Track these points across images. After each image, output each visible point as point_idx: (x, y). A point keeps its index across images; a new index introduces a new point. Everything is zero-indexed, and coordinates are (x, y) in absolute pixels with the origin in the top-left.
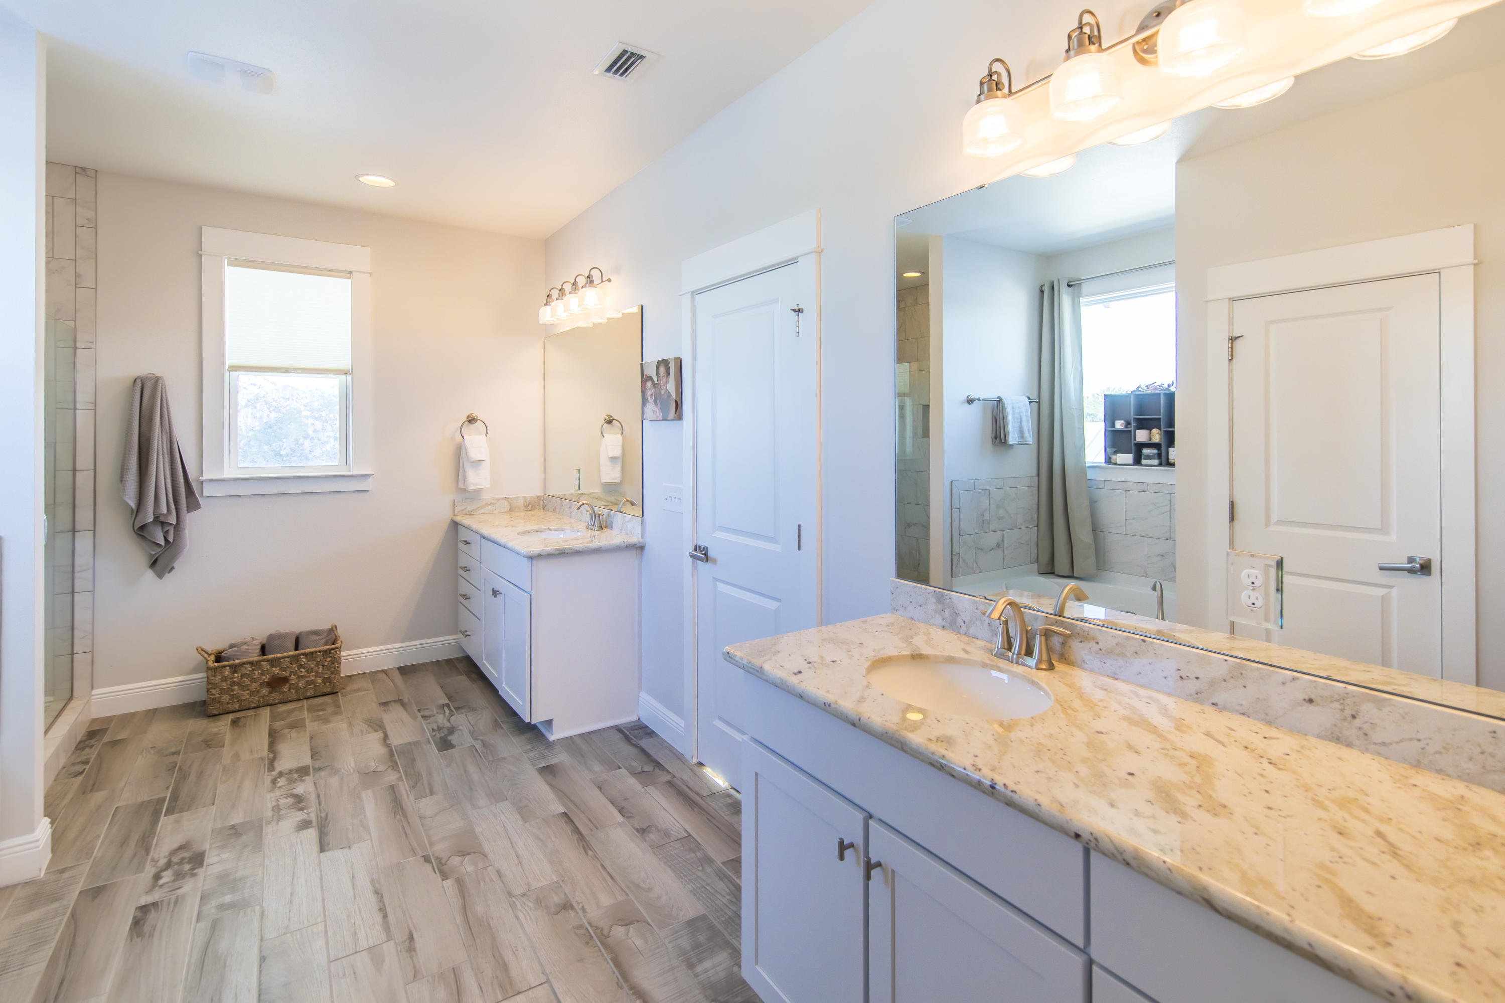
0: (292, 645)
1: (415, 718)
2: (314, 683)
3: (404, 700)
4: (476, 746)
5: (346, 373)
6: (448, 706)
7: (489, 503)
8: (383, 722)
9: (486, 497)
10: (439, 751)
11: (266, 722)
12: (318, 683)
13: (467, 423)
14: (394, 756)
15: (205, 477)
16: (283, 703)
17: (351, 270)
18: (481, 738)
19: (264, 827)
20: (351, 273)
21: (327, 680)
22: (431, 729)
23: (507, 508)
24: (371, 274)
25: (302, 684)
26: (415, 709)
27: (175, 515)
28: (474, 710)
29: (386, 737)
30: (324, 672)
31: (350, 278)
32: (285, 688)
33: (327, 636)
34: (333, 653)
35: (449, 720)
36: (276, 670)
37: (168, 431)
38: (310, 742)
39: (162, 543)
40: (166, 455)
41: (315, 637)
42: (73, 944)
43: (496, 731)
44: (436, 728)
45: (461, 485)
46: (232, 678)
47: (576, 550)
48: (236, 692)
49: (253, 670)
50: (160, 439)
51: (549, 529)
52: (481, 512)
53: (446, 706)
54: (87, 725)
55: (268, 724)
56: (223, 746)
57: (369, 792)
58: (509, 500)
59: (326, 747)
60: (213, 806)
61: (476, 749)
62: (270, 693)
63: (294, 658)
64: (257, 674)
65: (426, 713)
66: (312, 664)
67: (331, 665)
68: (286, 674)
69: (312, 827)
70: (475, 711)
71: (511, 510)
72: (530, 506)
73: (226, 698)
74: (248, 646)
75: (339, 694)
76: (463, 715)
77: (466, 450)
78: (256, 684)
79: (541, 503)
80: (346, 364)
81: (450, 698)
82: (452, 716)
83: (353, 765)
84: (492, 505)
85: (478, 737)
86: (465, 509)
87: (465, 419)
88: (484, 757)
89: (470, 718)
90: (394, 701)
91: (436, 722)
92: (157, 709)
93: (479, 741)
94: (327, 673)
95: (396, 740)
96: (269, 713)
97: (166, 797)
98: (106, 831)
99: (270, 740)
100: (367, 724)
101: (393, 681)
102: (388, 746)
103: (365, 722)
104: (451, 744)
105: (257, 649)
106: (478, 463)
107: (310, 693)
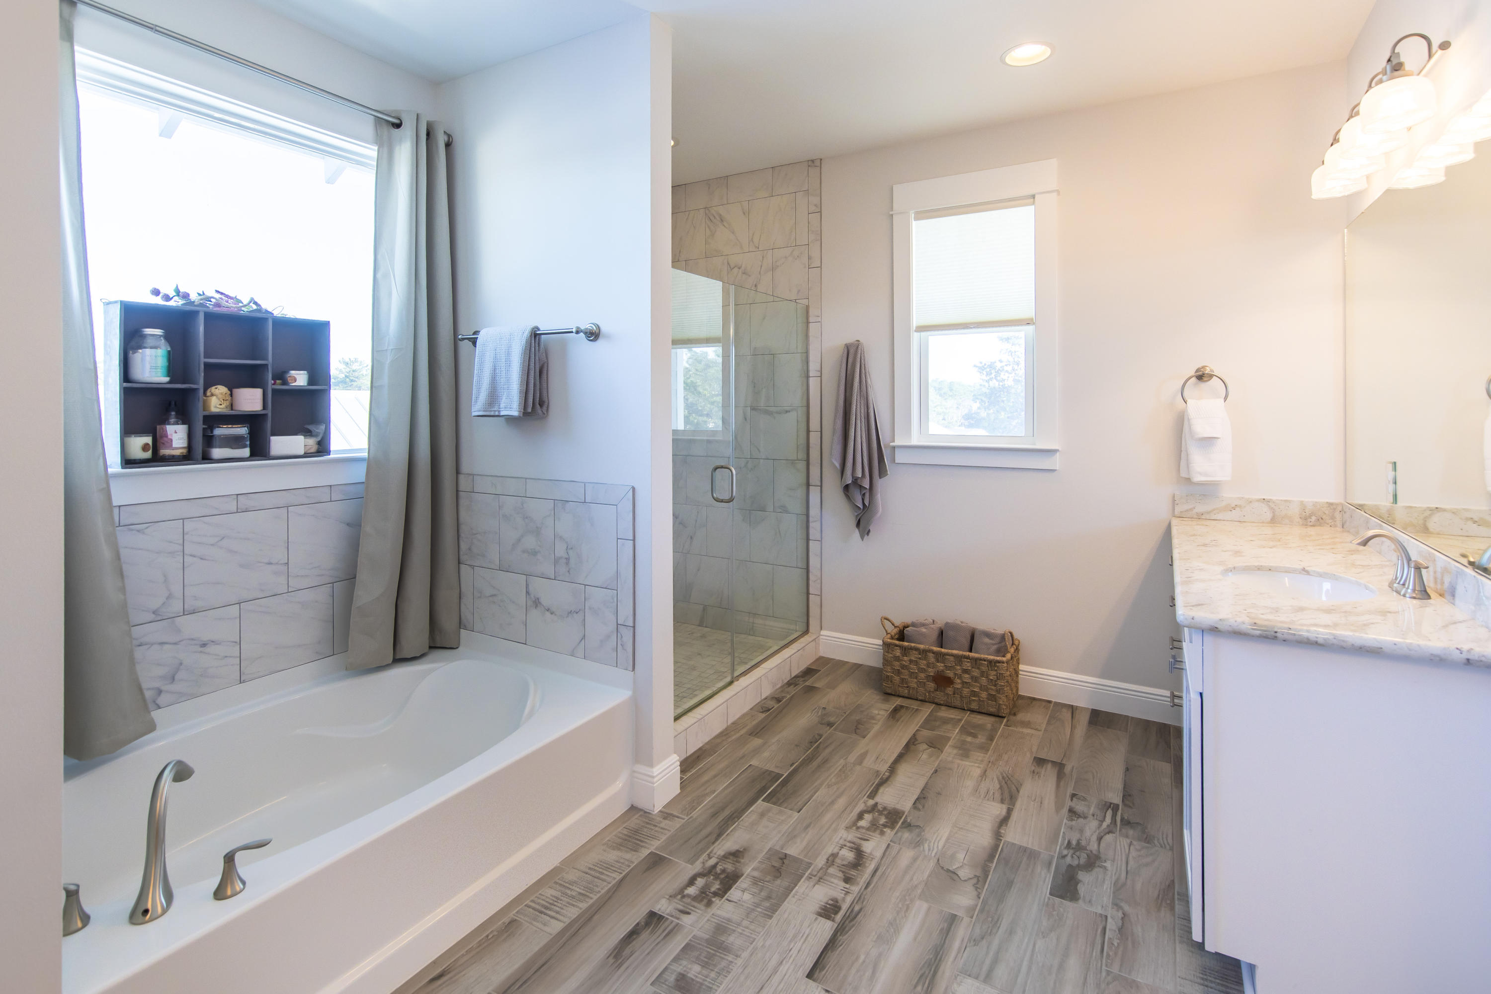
0: (966, 642)
1: (1058, 807)
2: (979, 697)
3: (1066, 767)
4: (1109, 920)
5: (1028, 322)
6: (1115, 808)
7: (1233, 505)
8: (1018, 791)
9: (1229, 495)
10: (1051, 894)
11: (917, 725)
12: (982, 697)
13: (1194, 379)
14: (992, 862)
15: (897, 442)
16: (948, 706)
17: (1031, 193)
18: (1126, 908)
19: (802, 880)
20: (1033, 197)
21: (992, 697)
22: (1066, 842)
23: (1269, 516)
24: (1058, 192)
25: (966, 691)
26: (1070, 791)
27: (868, 478)
28: (1148, 839)
29: (1004, 821)
30: (989, 687)
31: (1033, 203)
32: (949, 690)
33: (1000, 643)
34: (998, 667)
35: (1100, 839)
36: (940, 666)
37: (865, 396)
38: (932, 775)
39: (861, 506)
40: (863, 420)
41: (987, 640)
42: (590, 919)
43: (1159, 910)
44: (1074, 843)
45: (1184, 474)
46: (902, 660)
47: (1308, 639)
48: (906, 677)
49: (920, 658)
50: (859, 404)
51: (1304, 569)
52: (1219, 516)
53: (1113, 810)
54: (812, 661)
55: (917, 728)
56: (864, 737)
57: (925, 906)
58: (1270, 504)
59: (939, 794)
60: (797, 813)
61: (1104, 929)
62: (936, 690)
63: (959, 659)
64: (923, 664)
65: (1080, 807)
66: (976, 673)
67: (996, 681)
68: (950, 674)
69: (833, 921)
70: (1148, 843)
71: (1274, 521)
72: (1314, 518)
73: (897, 679)
74: (925, 628)
75: (1005, 720)
76: (1125, 842)
77: (1189, 420)
78: (922, 675)
79: (1338, 516)
80: (1027, 310)
81: (1127, 796)
82: (1108, 833)
83: (941, 844)
84: (1238, 509)
85: (1122, 904)
86: (1191, 510)
87: (1192, 372)
88: (1108, 955)
89: (1133, 853)
90: (1053, 762)
91: (1081, 831)
92: (862, 665)
93: (1120, 914)
94: (992, 689)
95: (1013, 835)
96: (929, 712)
97: (783, 775)
98: (722, 789)
99: (902, 752)
100: (1000, 784)
101: (1073, 727)
102: (998, 836)
103: (1001, 778)
104: (1076, 890)
105: (934, 635)
106: (1208, 442)
107: (974, 706)
